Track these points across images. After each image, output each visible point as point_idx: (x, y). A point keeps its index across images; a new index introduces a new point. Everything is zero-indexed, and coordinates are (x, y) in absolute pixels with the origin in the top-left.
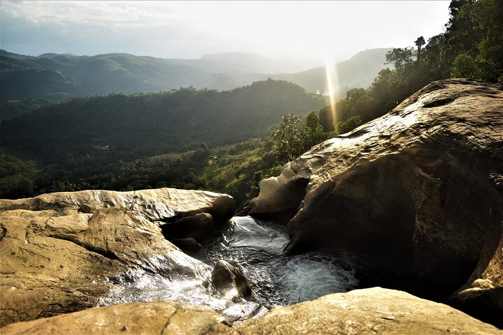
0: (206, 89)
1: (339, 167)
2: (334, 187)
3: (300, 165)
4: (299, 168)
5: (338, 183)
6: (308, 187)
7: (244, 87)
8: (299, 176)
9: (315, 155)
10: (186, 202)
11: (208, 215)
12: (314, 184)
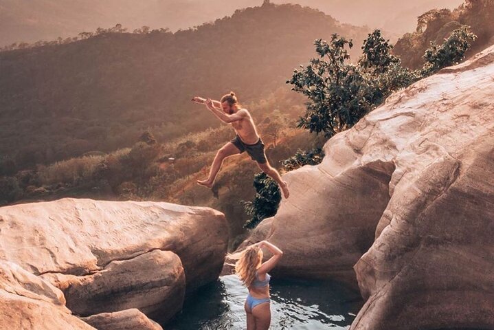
0: (146, 28)
1: (464, 127)
2: (458, 173)
3: (367, 136)
4: (365, 141)
5: (468, 163)
6: (394, 179)
7: (218, 21)
8: (366, 159)
9: (398, 111)
10: (118, 227)
11: (169, 255)
12: (409, 170)
